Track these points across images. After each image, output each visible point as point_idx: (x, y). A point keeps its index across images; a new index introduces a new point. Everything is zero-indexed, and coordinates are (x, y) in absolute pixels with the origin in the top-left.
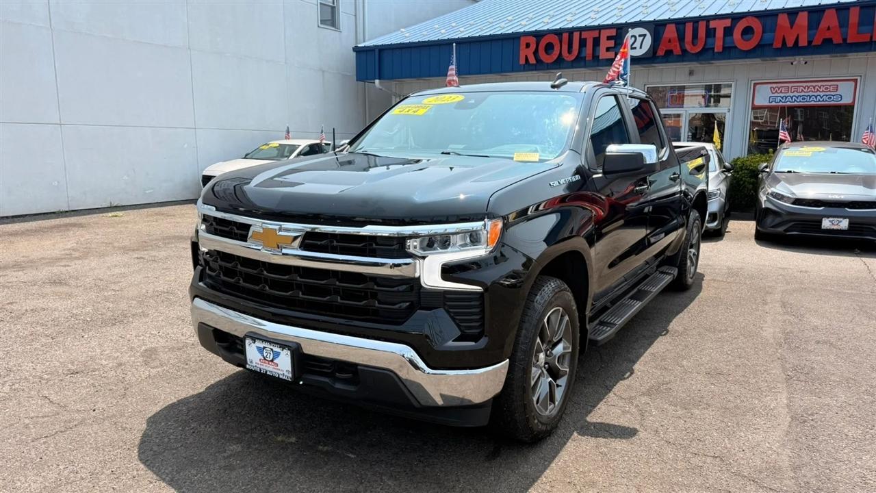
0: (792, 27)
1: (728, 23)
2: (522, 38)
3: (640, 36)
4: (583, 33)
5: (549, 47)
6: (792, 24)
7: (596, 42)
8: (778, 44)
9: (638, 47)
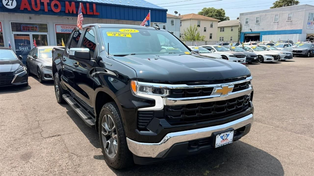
0: (71, 7)
8: (67, 12)
9: (10, 5)
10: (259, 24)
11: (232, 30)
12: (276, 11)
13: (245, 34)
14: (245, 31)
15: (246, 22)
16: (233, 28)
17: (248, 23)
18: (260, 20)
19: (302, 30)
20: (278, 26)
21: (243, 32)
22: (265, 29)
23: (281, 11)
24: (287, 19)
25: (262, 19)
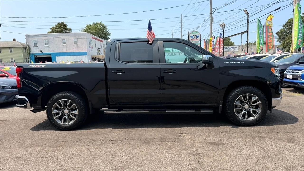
10: (48, 46)
11: (11, 52)
12: (63, 35)
13: (35, 55)
14: (35, 53)
15: (34, 44)
16: (12, 50)
17: (37, 45)
18: (49, 43)
19: (87, 52)
20: (67, 48)
21: (33, 54)
22: (56, 51)
23: (67, 36)
24: (73, 43)
25: (51, 42)
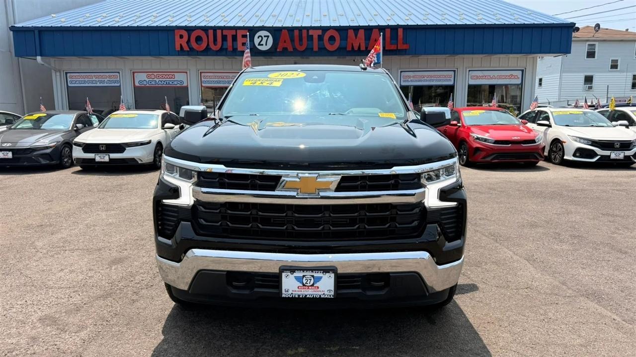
0: (356, 38)
1: (320, 32)
2: (176, 31)
3: (265, 36)
4: (224, 31)
5: (199, 39)
6: (356, 36)
7: (234, 38)
8: (349, 49)
9: (264, 44)
